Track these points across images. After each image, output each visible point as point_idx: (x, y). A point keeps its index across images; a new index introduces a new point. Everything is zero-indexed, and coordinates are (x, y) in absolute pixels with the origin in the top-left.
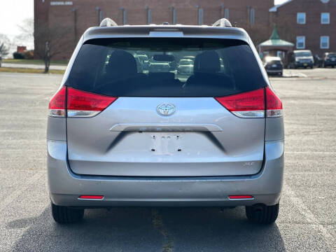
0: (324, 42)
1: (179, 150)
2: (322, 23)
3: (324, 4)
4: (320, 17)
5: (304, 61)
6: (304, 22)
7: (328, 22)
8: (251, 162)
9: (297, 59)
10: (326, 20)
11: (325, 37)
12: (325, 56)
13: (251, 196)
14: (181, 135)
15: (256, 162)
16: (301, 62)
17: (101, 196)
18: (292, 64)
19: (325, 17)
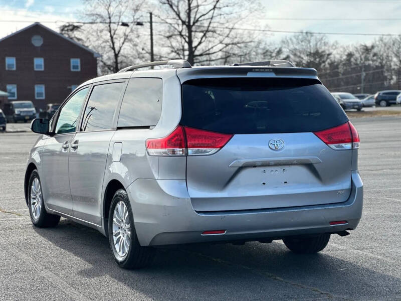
0: (39, 91)
1: (285, 182)
2: (36, 69)
3: (37, 47)
4: (33, 63)
5: (25, 114)
6: (14, 69)
7: (43, 69)
8: (342, 190)
9: (17, 111)
10: (39, 66)
11: (39, 85)
12: (49, 108)
13: (346, 222)
14: (287, 168)
15: (346, 190)
16: (22, 114)
17: (223, 231)
18: (12, 117)
19: (39, 63)
